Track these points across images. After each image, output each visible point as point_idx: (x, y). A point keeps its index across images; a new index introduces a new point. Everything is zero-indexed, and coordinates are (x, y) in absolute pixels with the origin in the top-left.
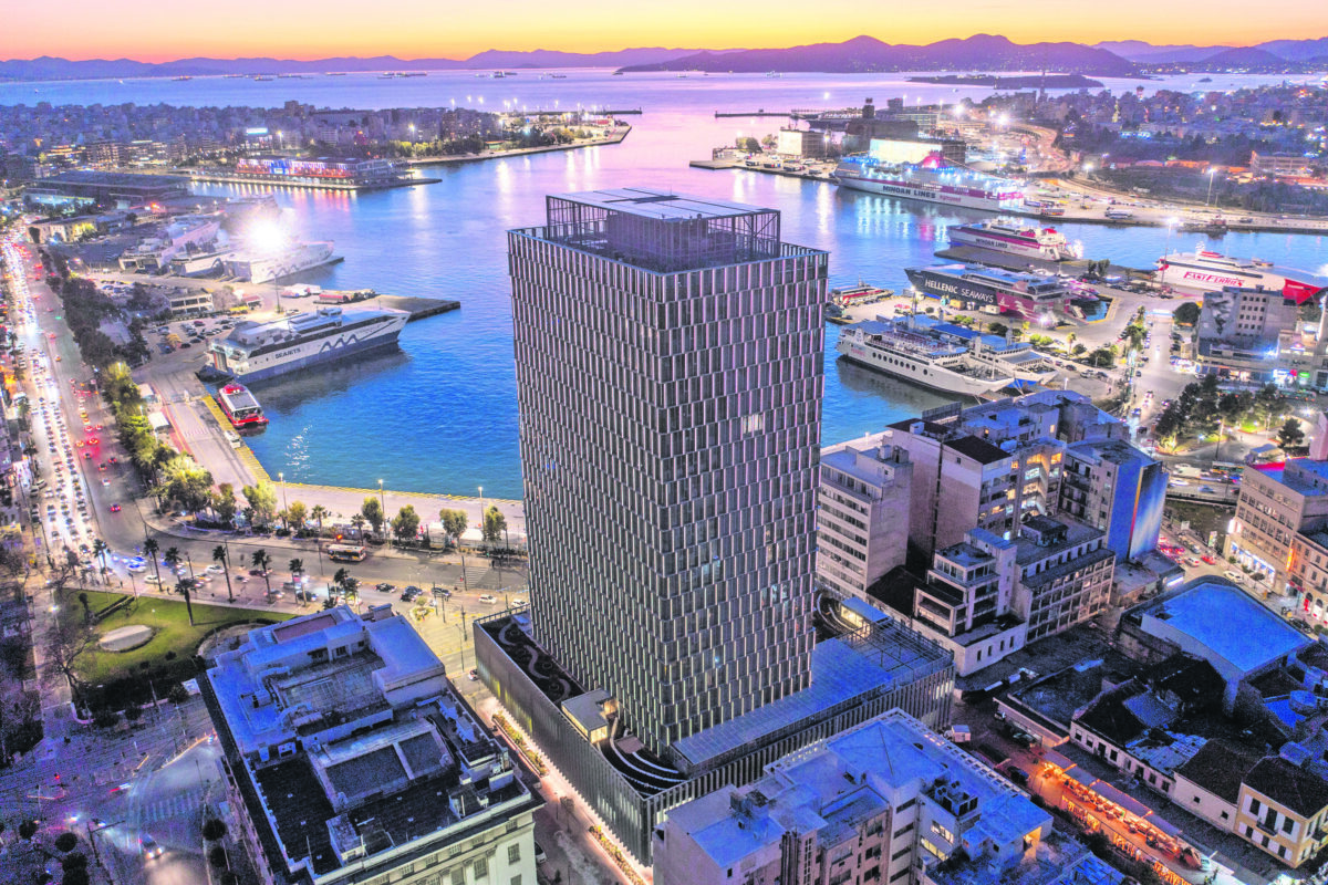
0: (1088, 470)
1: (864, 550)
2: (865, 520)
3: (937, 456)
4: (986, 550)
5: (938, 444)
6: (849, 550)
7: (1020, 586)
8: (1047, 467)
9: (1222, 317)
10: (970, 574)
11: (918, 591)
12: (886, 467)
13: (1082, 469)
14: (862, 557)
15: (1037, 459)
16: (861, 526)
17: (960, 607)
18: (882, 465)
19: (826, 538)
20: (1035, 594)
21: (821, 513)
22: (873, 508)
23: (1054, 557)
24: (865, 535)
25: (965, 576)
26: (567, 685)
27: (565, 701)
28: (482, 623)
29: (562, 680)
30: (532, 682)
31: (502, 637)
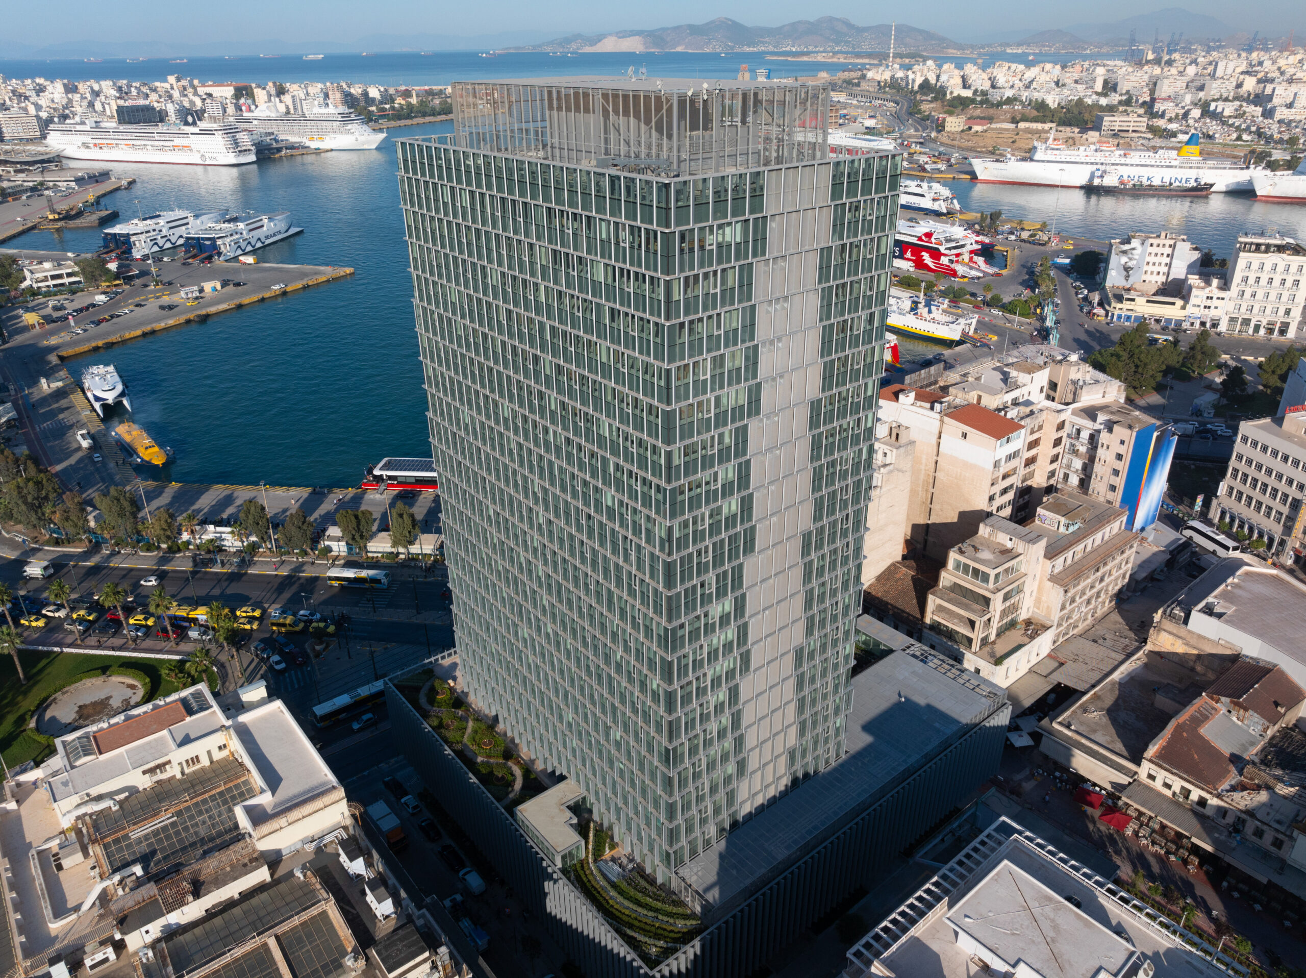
3: (936, 431)
4: (1009, 545)
5: (936, 416)
7: (1047, 584)
9: (1130, 264)
10: (997, 577)
11: (931, 597)
17: (987, 617)
20: (1066, 592)
25: (991, 580)
26: (518, 772)
27: (521, 807)
28: (396, 682)
29: (510, 763)
30: (471, 775)
31: (423, 700)
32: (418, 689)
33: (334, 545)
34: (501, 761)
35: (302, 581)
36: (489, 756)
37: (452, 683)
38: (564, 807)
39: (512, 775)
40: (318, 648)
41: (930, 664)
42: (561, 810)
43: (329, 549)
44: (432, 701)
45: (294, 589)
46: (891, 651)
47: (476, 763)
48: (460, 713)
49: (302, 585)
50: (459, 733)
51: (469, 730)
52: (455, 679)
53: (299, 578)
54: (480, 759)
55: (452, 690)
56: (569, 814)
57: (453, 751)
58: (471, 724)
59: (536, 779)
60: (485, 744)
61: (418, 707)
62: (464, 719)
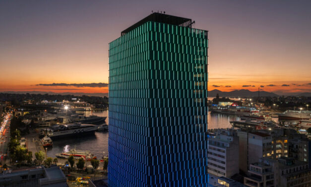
0: (297, 146)
1: (224, 166)
2: (224, 155)
3: (247, 137)
4: (268, 164)
5: (246, 133)
6: (219, 167)
7: (282, 177)
8: (283, 144)
10: (263, 170)
11: (245, 178)
12: (230, 137)
13: (295, 146)
14: (223, 168)
15: (279, 141)
16: (223, 157)
17: (261, 182)
18: (228, 137)
19: (211, 164)
20: (288, 180)
21: (209, 155)
22: (227, 150)
23: (292, 168)
24: (224, 160)
25: (261, 171)
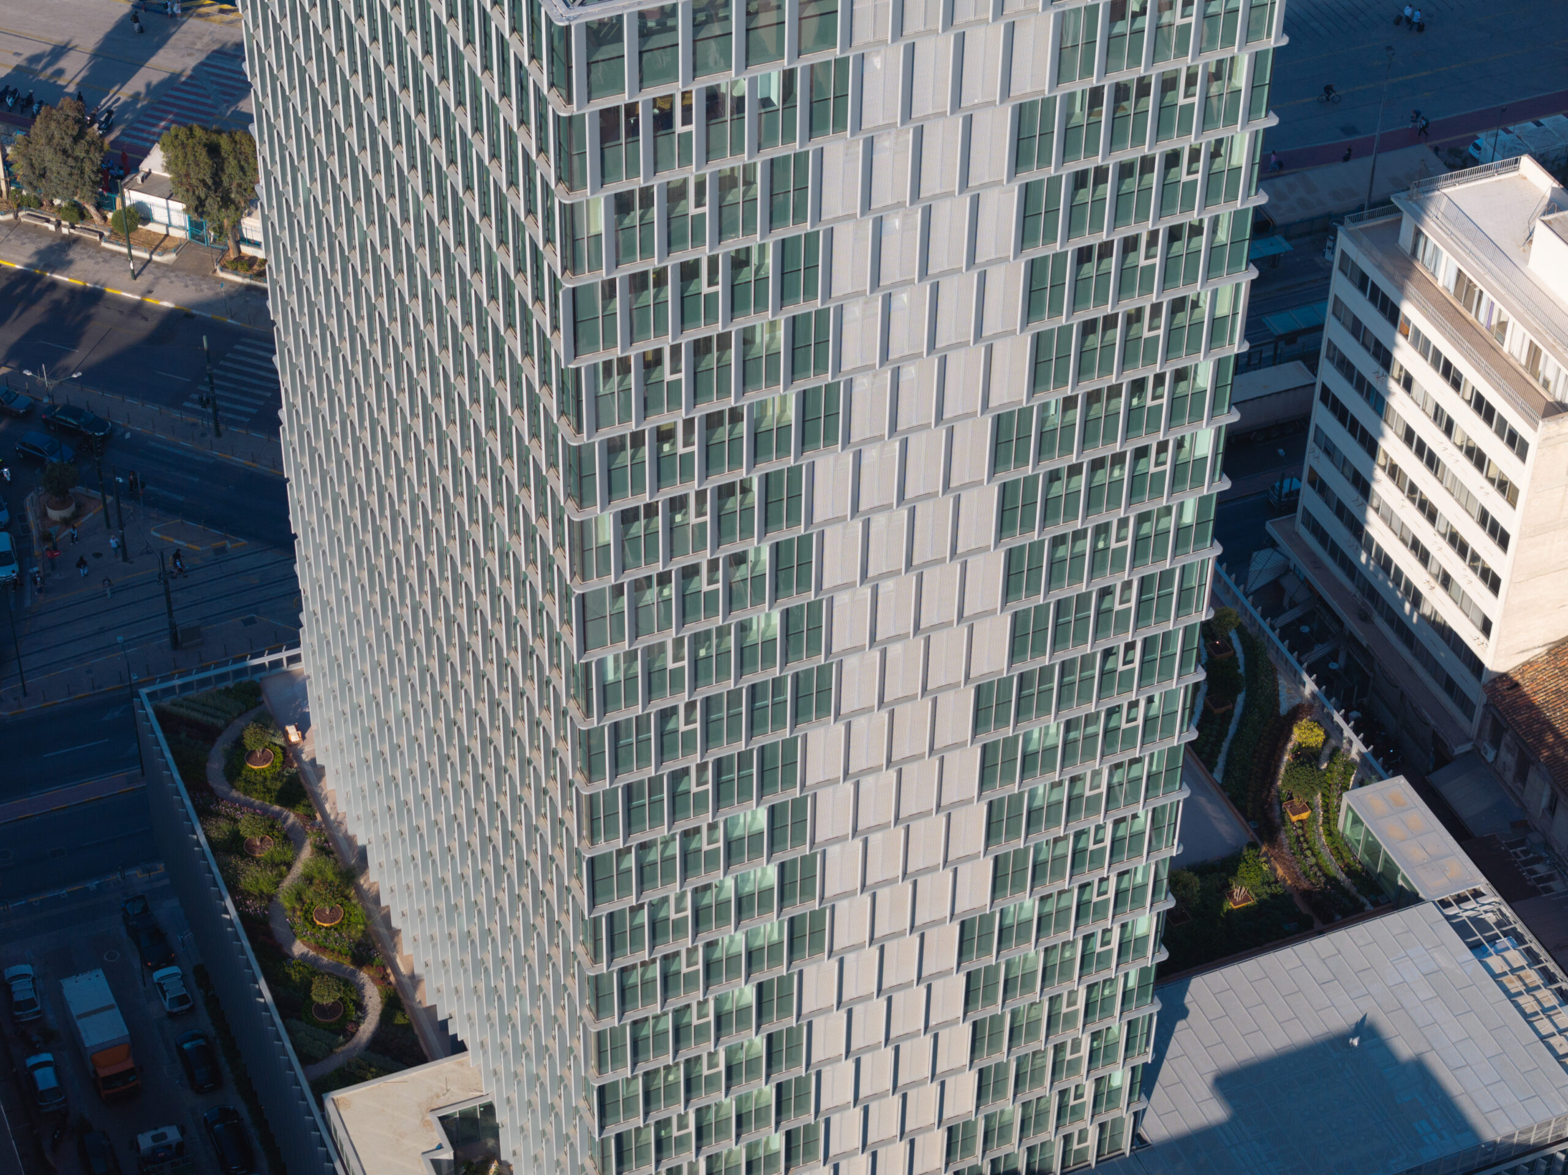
2: (1519, 473)
14: (1487, 577)
16: (1502, 486)
24: (1509, 517)
26: (373, 998)
27: (341, 1095)
28: (165, 703)
29: (364, 976)
30: (263, 985)
31: (215, 766)
32: (210, 734)
33: (157, 205)
34: (347, 964)
35: (56, 295)
36: (322, 948)
37: (294, 736)
38: (433, 1119)
39: (360, 1007)
40: (54, 514)
41: (1495, 962)
42: (426, 1123)
43: (143, 215)
44: (234, 772)
45: (36, 313)
46: (1409, 898)
47: (288, 957)
48: (292, 818)
49: (57, 303)
50: (270, 874)
51: (298, 868)
52: (303, 726)
53: (54, 285)
54: (299, 948)
55: (290, 752)
56: (439, 1135)
57: (242, 915)
58: (307, 853)
59: (408, 1028)
60: (320, 914)
61: (198, 785)
62: (291, 839)
